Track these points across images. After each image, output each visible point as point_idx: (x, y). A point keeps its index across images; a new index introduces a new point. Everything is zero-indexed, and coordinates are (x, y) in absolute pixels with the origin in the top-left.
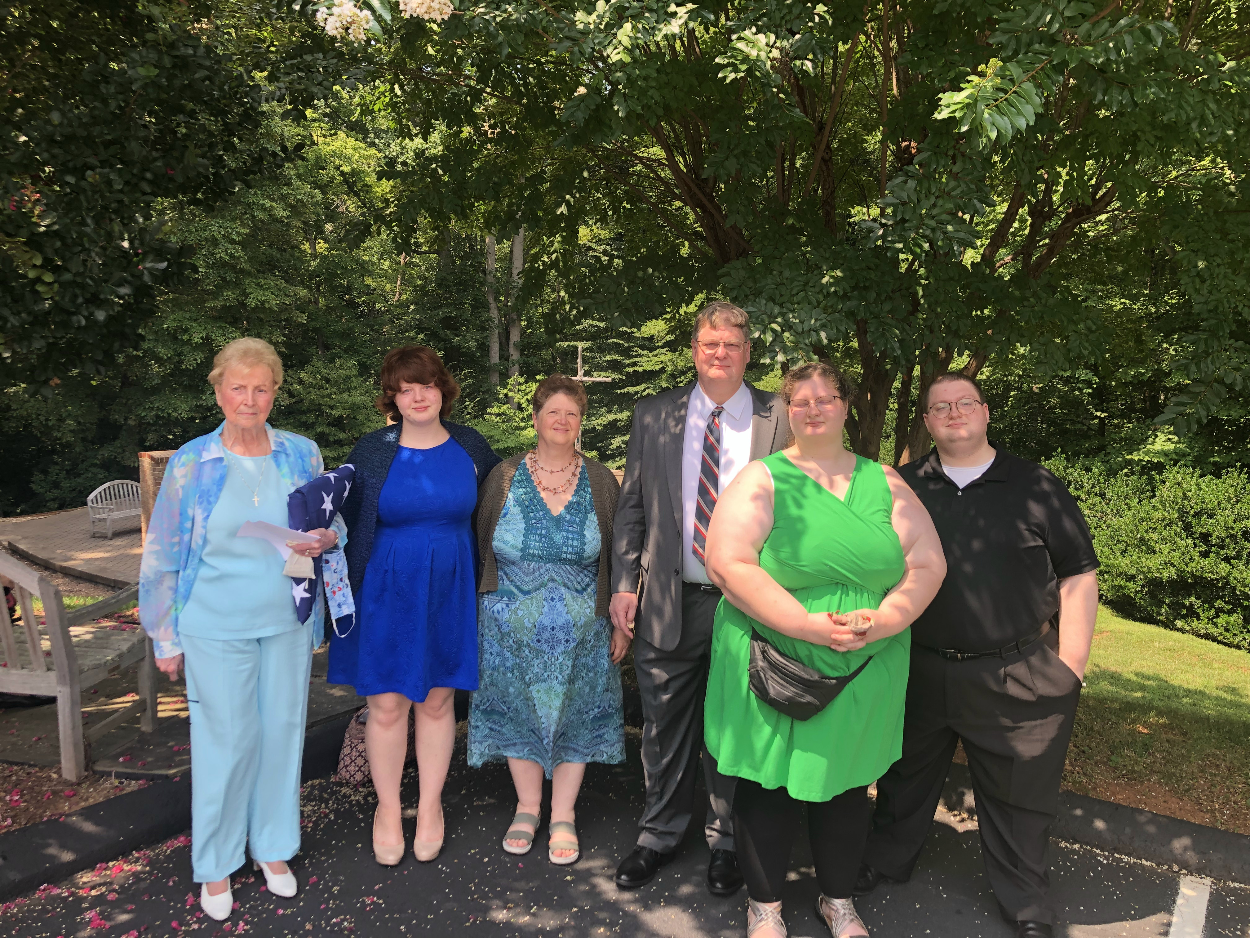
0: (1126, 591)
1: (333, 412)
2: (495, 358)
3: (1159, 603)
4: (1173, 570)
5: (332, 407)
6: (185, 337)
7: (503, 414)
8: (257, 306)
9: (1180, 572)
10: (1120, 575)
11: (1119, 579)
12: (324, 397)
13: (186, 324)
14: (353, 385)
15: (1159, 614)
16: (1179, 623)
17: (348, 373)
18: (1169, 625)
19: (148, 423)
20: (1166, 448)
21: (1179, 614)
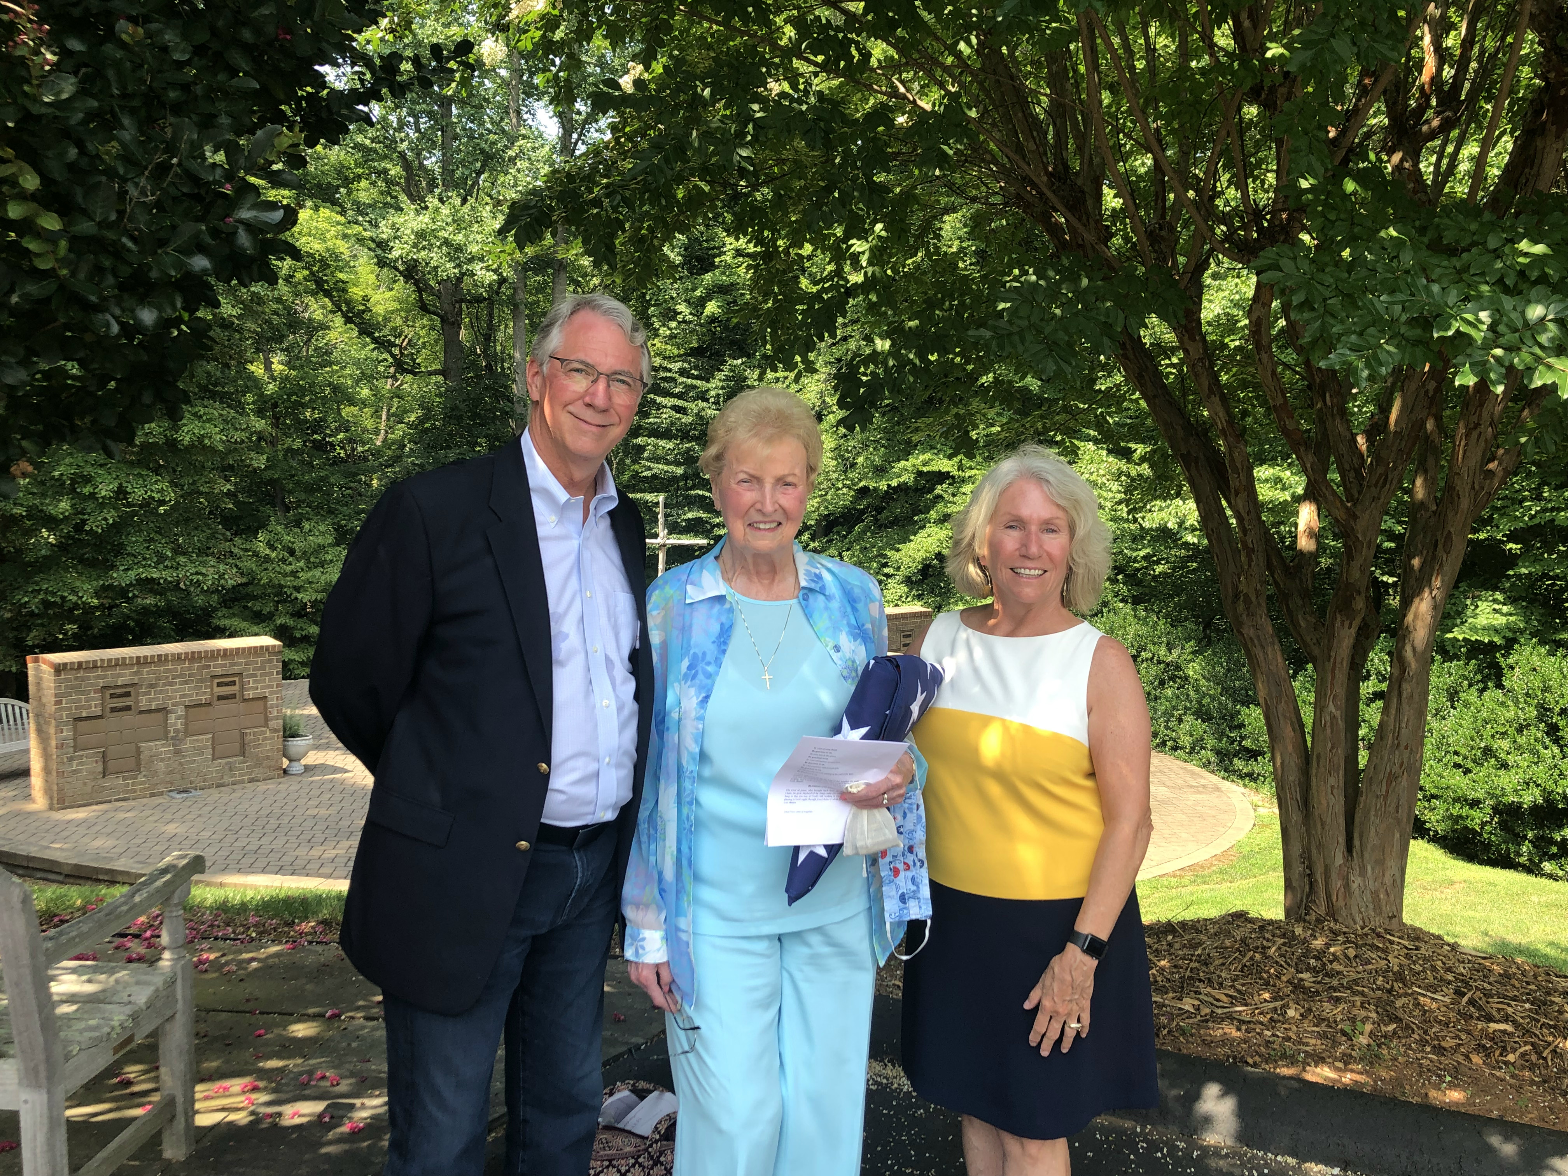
0: (1469, 823)
1: (300, 596)
3: (1519, 839)
4: (1537, 792)
5: (298, 589)
6: (87, 490)
8: (192, 445)
9: (1548, 795)
10: (1456, 800)
11: (1458, 805)
12: (285, 575)
13: (88, 470)
15: (1518, 854)
16: (1547, 866)
17: (320, 540)
18: (1532, 869)
19: (32, 614)
20: (1495, 622)
21: (1545, 854)
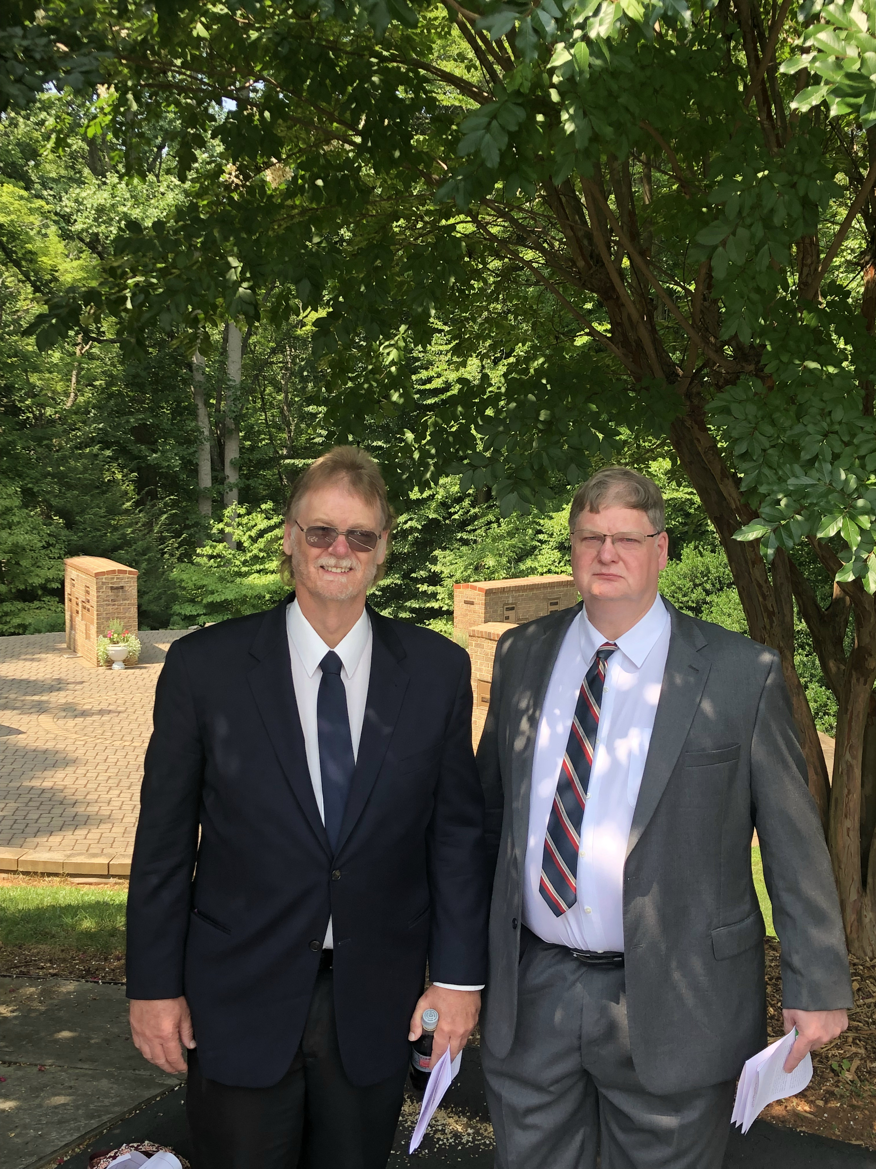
2: (206, 480)
7: (219, 556)
14: (16, 519)
17: (8, 503)
